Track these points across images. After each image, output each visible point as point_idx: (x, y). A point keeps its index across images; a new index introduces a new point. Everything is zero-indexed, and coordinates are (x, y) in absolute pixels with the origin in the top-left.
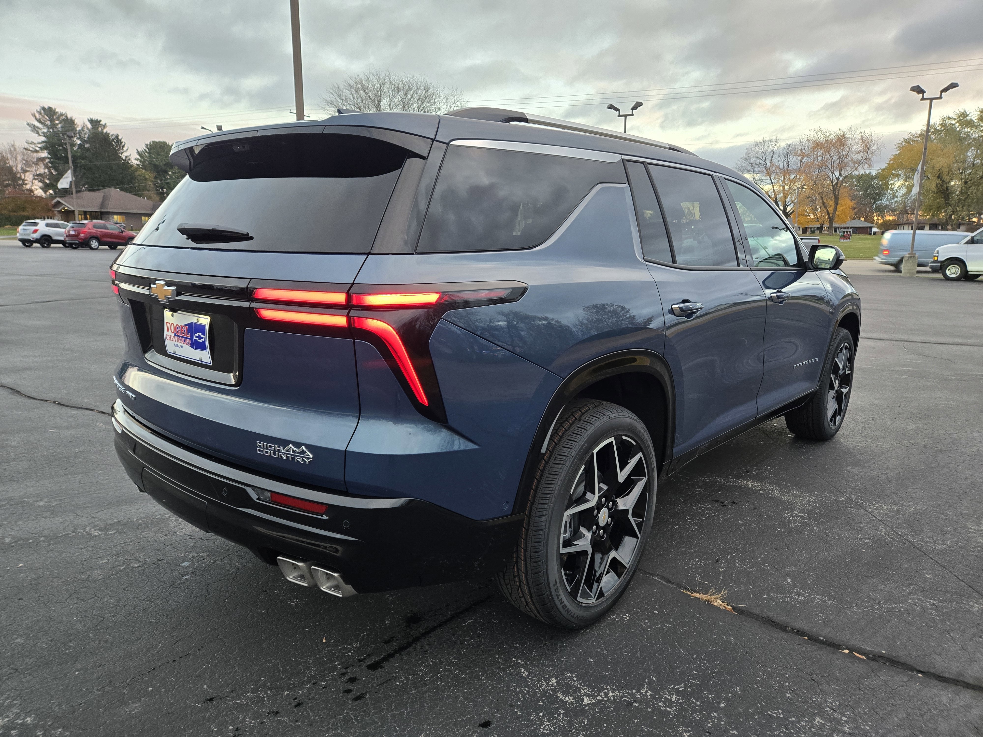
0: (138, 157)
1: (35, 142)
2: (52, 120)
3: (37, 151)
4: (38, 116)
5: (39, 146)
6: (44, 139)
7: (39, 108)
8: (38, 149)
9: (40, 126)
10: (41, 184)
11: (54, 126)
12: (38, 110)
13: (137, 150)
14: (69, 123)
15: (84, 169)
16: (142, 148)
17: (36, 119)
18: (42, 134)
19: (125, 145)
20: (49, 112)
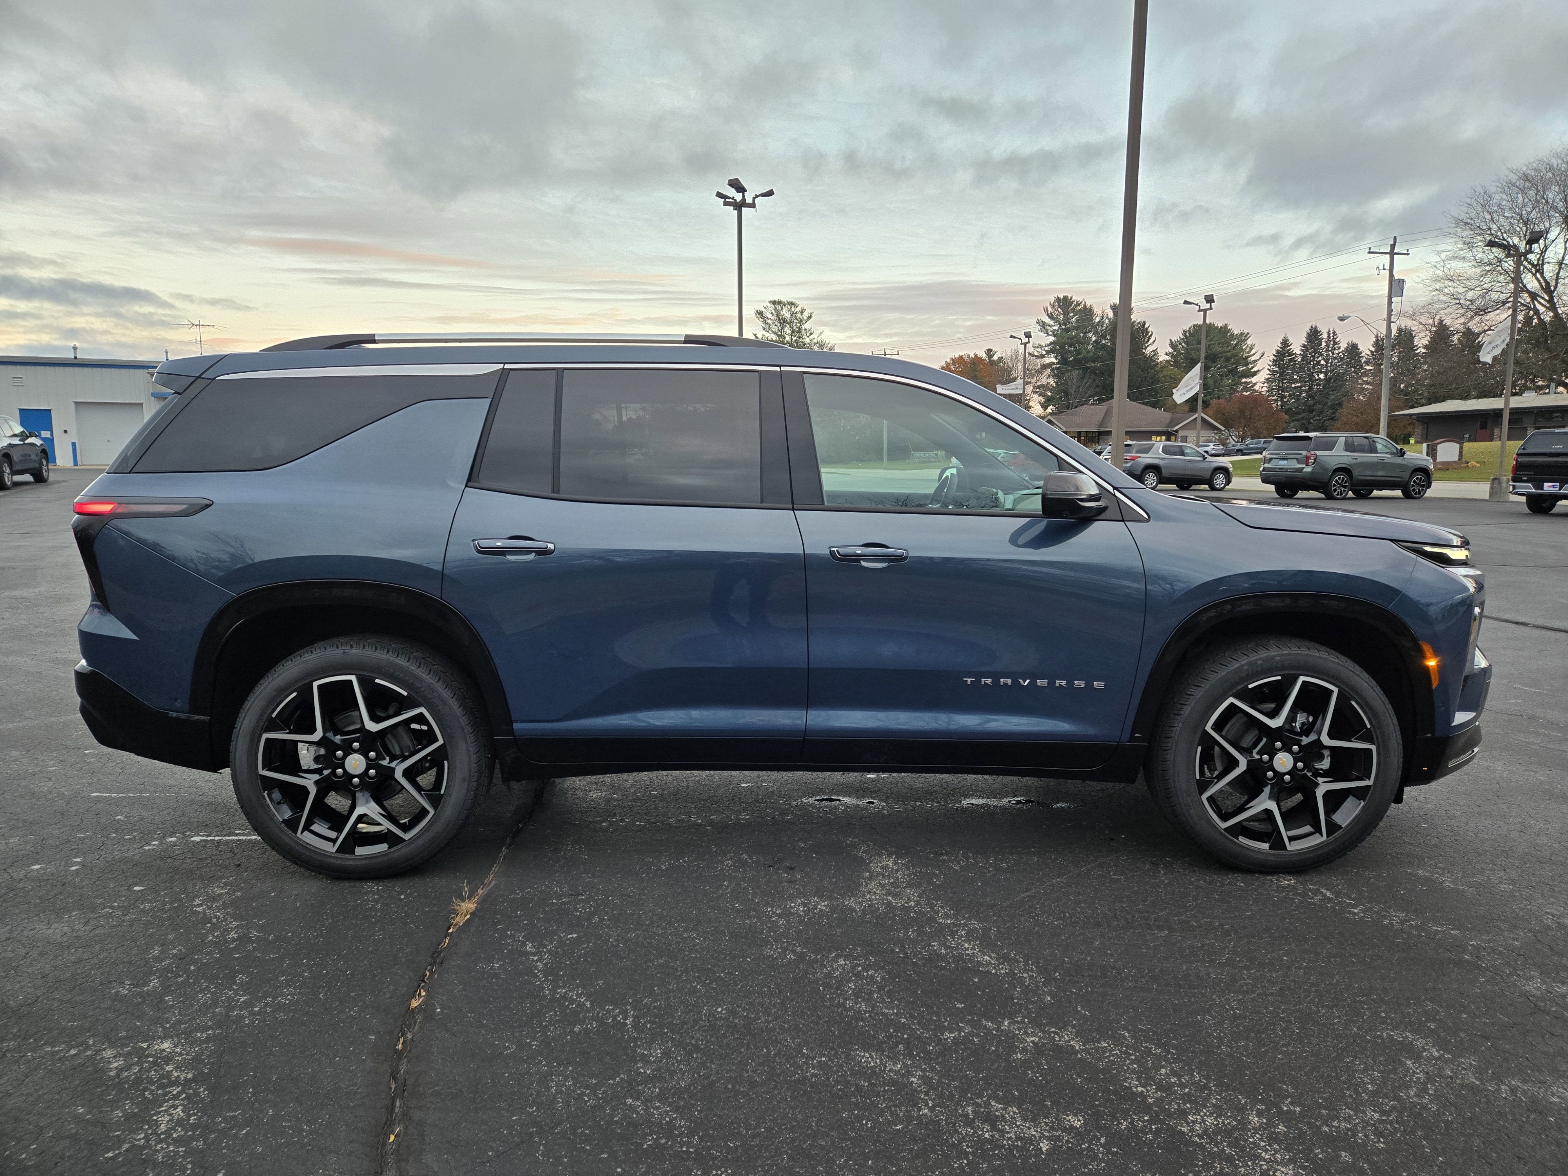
0: (1171, 350)
1: (1043, 344)
2: (1066, 314)
3: (1042, 356)
4: (1050, 309)
5: (1047, 348)
6: (1052, 339)
7: (1052, 300)
8: (1044, 353)
9: (1052, 323)
10: (1041, 399)
11: (1067, 321)
12: (1052, 302)
13: (1170, 340)
14: (1088, 312)
15: (1096, 374)
16: (1177, 336)
17: (1048, 315)
18: (1051, 333)
19: (1151, 335)
20: (1064, 303)
